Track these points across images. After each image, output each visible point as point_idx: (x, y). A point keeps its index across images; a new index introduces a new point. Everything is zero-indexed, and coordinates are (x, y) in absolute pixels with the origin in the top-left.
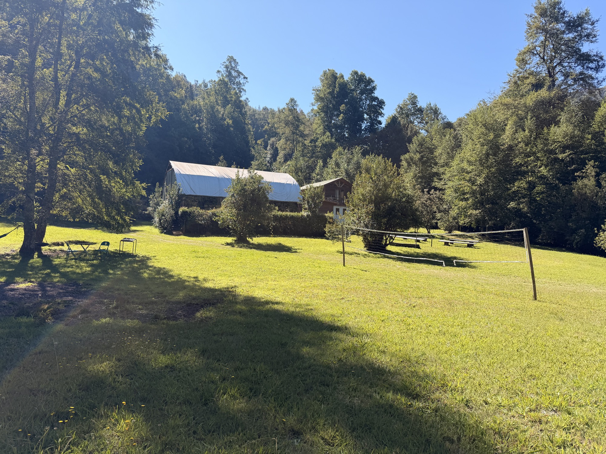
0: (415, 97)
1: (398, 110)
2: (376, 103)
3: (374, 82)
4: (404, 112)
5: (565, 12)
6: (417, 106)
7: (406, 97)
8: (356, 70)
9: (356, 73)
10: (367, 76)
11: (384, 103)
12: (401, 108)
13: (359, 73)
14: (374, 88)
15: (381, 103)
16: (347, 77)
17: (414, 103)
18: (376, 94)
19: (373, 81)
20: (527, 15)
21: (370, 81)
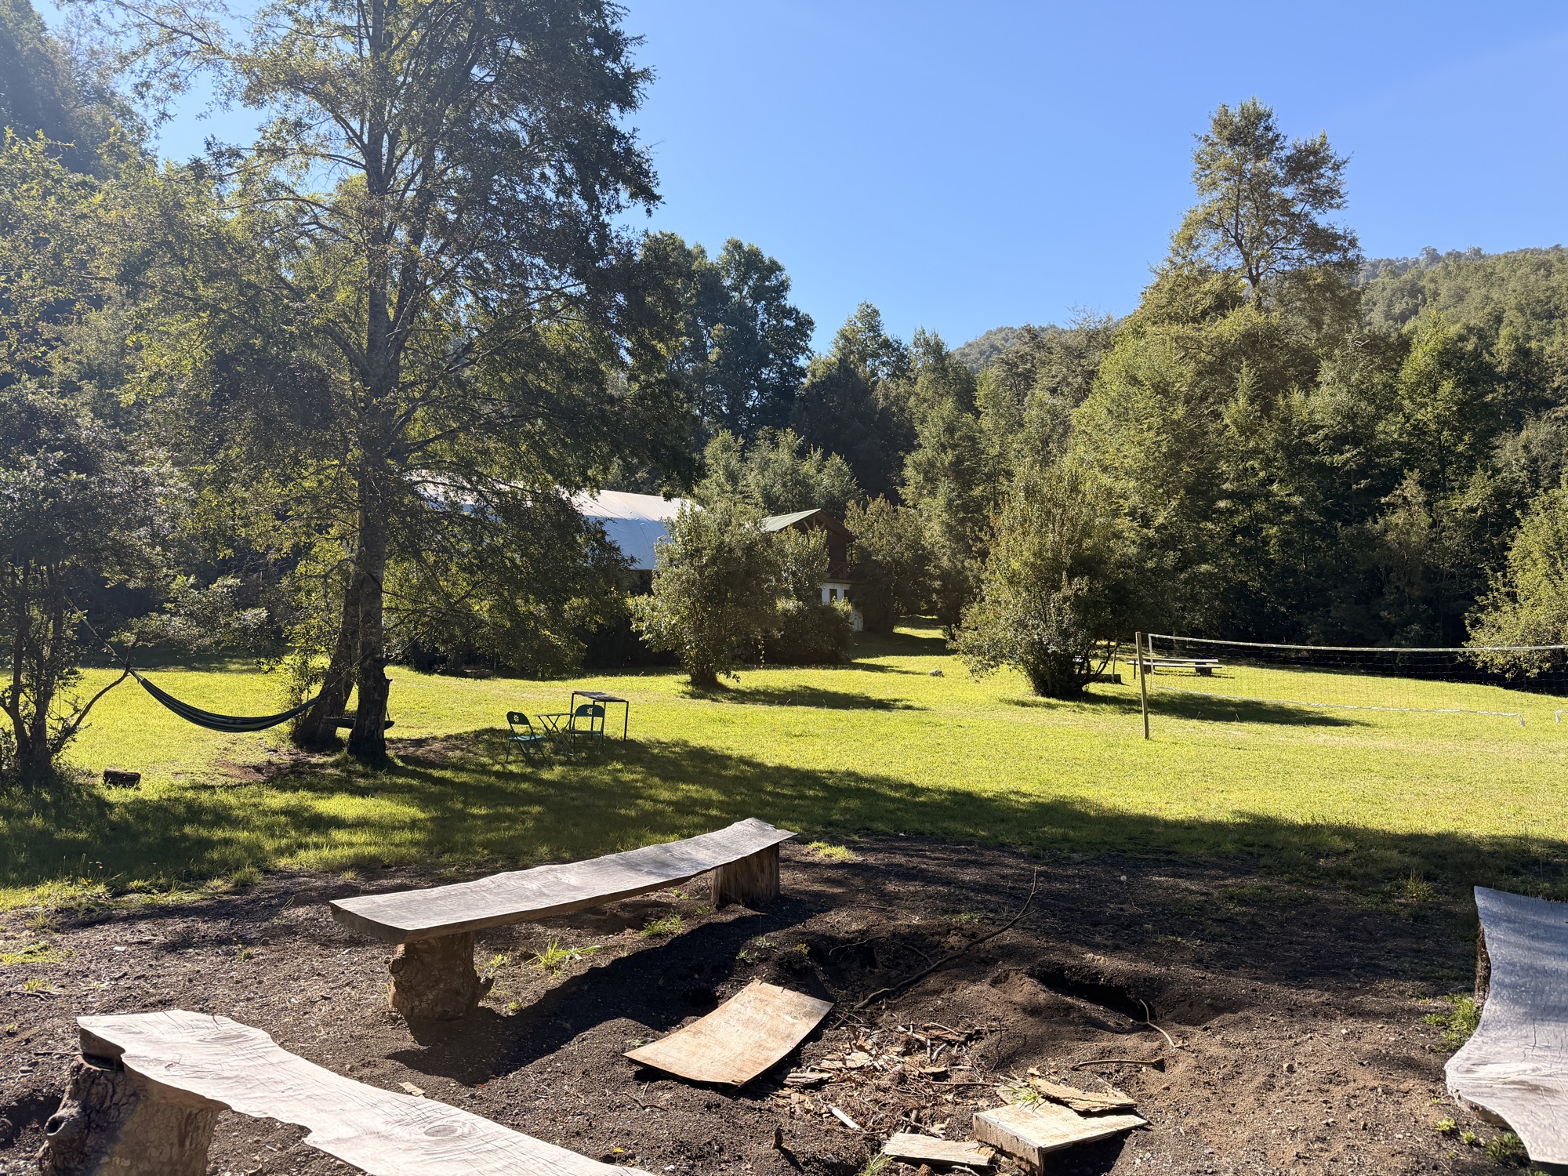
0: (876, 312)
1: (841, 343)
2: (792, 324)
3: (783, 269)
4: (854, 348)
5: (1278, 136)
6: (880, 335)
7: (854, 312)
8: (737, 237)
9: (738, 246)
10: (767, 255)
11: (811, 323)
12: (847, 339)
13: (746, 248)
14: (784, 286)
15: (805, 325)
16: (715, 255)
17: (874, 329)
18: (791, 300)
19: (780, 269)
20: (1196, 136)
21: (774, 267)
